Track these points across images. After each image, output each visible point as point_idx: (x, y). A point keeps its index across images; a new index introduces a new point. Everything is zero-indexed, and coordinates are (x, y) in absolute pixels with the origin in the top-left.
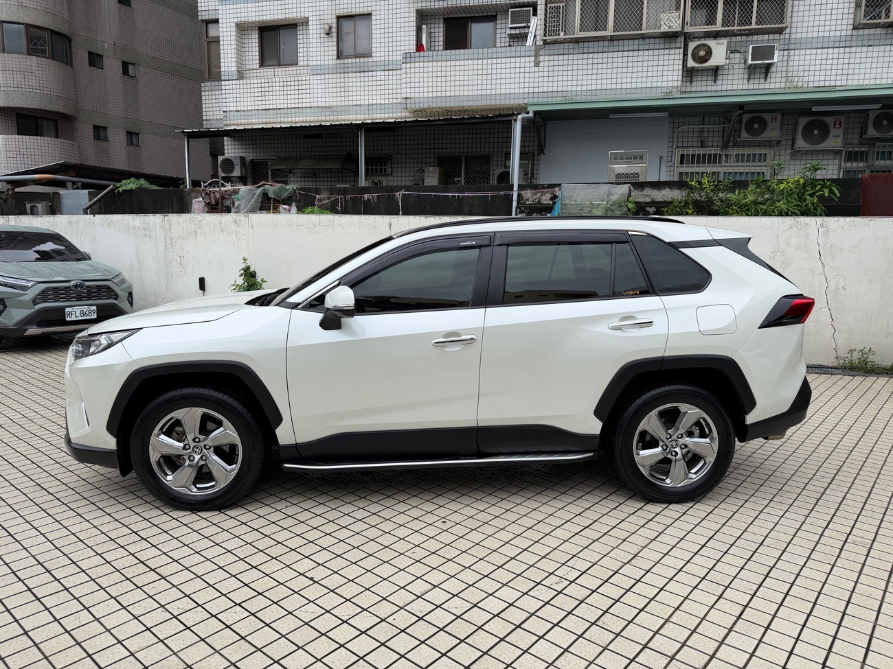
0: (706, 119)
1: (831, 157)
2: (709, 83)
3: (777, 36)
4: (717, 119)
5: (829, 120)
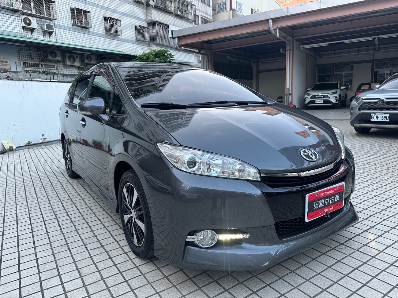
0: (31, 49)
1: (75, 68)
2: (29, 34)
3: (50, 21)
4: (35, 49)
5: (75, 56)
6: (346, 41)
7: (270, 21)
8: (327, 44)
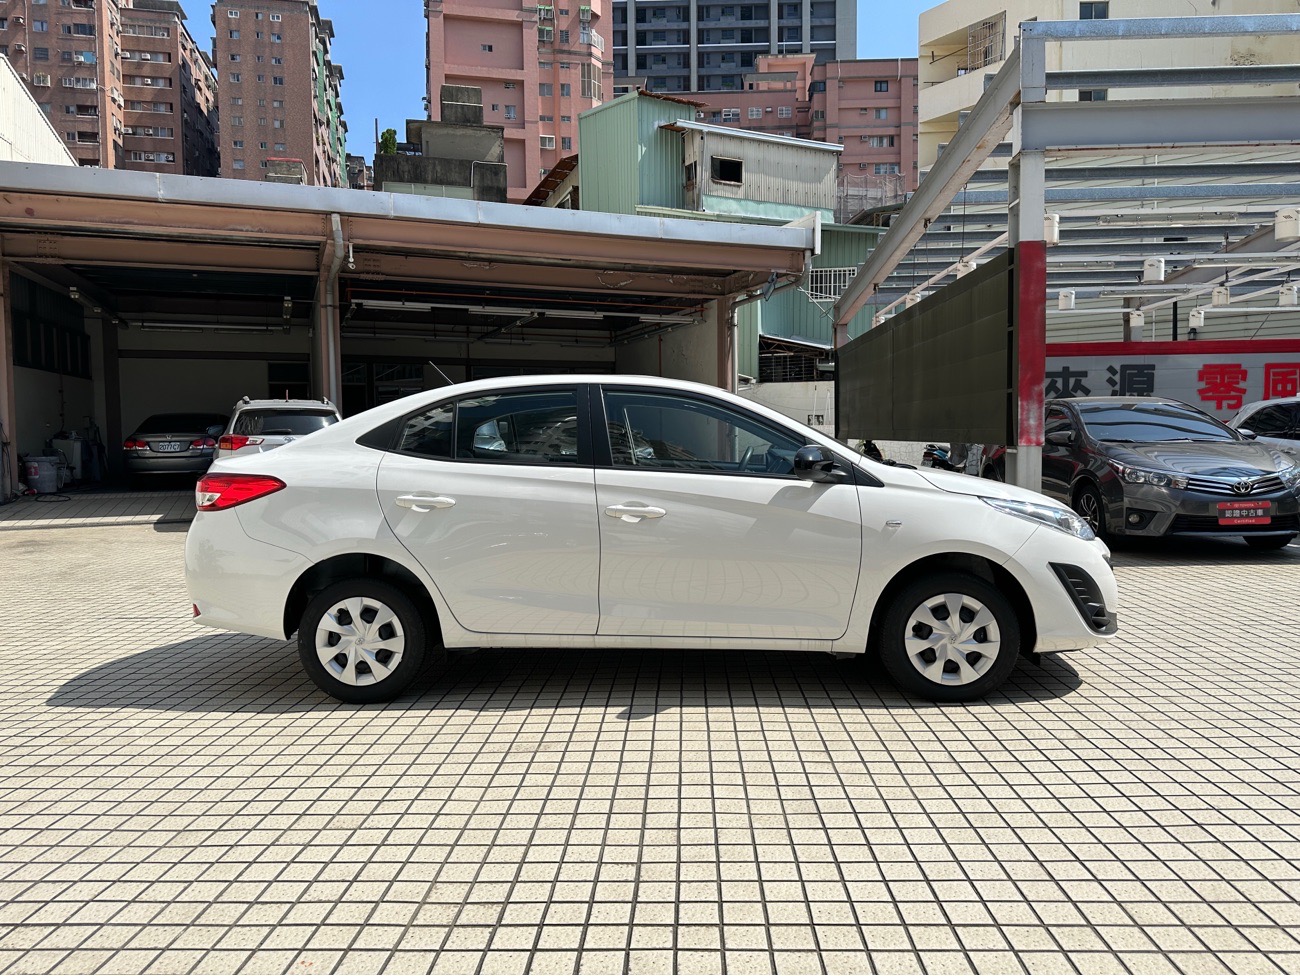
6: (474, 309)
7: (336, 218)
8: (426, 306)
